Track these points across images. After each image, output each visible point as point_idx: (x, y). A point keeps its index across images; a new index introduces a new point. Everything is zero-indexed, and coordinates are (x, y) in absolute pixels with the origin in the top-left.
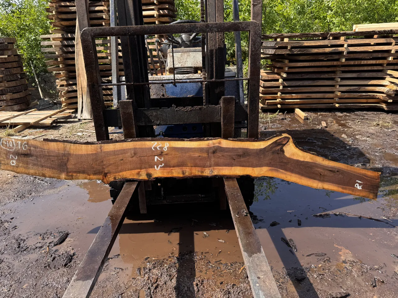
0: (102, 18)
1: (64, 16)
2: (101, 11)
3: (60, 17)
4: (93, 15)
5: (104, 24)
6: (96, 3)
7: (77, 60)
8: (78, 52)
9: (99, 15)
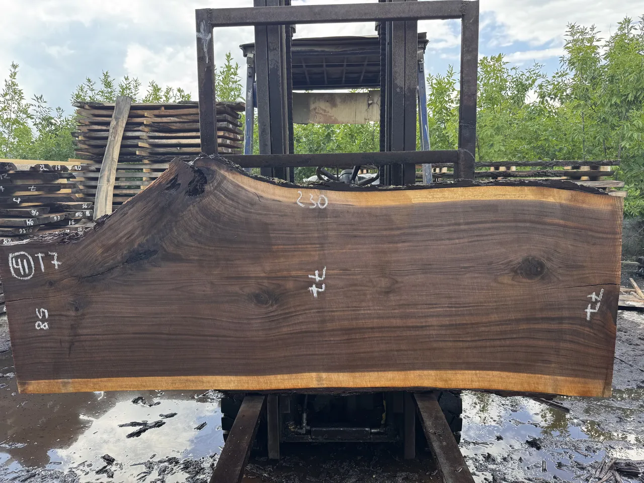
0: (137, 146)
1: (93, 142)
2: (138, 138)
3: (87, 143)
4: (129, 142)
5: (137, 153)
6: (135, 127)
7: (97, 197)
8: (101, 187)
9: (135, 142)
